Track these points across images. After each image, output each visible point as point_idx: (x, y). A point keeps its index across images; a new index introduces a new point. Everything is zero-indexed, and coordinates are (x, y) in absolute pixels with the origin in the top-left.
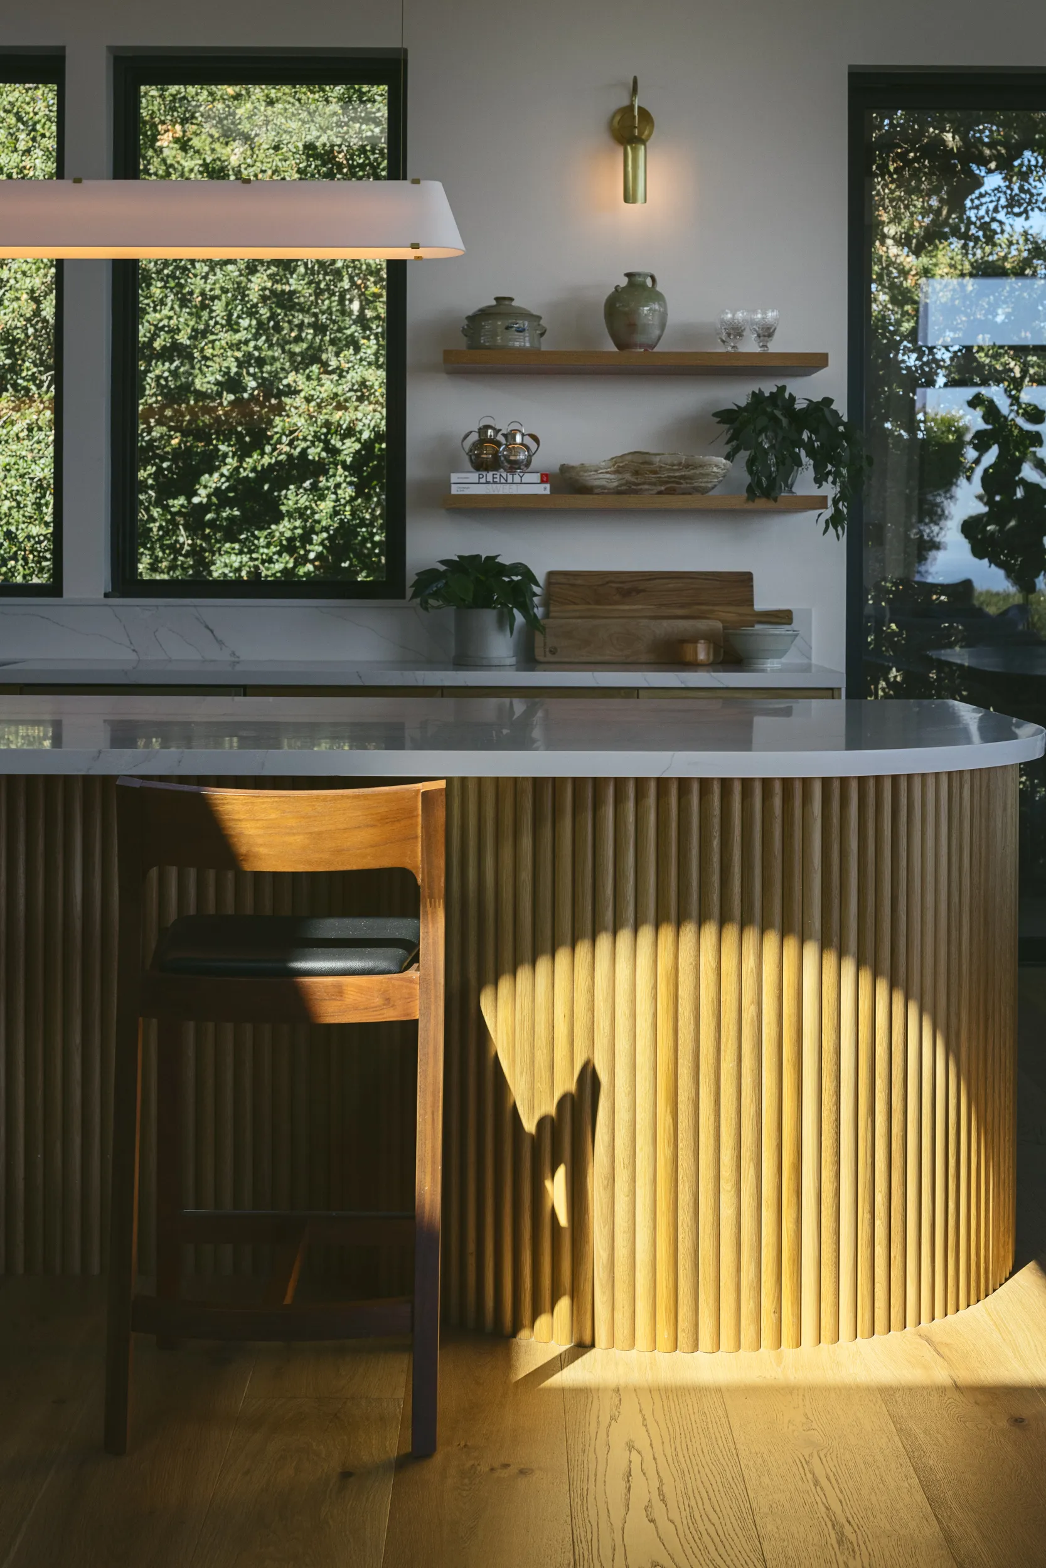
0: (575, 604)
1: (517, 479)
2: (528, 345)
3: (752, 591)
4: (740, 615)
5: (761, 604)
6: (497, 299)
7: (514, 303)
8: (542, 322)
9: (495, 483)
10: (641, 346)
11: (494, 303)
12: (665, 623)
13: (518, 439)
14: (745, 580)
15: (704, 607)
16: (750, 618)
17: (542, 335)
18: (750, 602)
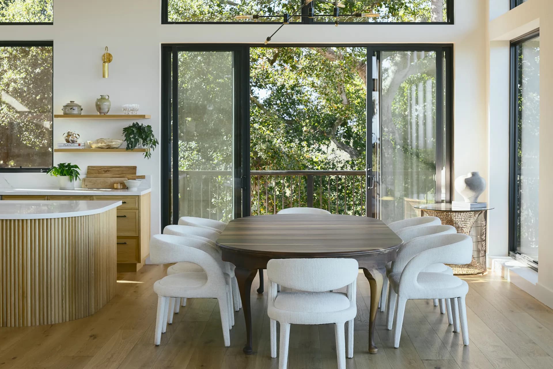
0: (93, 174)
1: (73, 145)
2: (77, 113)
3: (136, 171)
4: (132, 177)
5: (138, 173)
6: (71, 102)
7: (75, 102)
8: (81, 107)
9: (68, 146)
10: (103, 113)
11: (70, 102)
12: (114, 179)
13: (74, 135)
14: (135, 168)
15: (124, 175)
16: (135, 177)
17: (82, 109)
18: (135, 173)
